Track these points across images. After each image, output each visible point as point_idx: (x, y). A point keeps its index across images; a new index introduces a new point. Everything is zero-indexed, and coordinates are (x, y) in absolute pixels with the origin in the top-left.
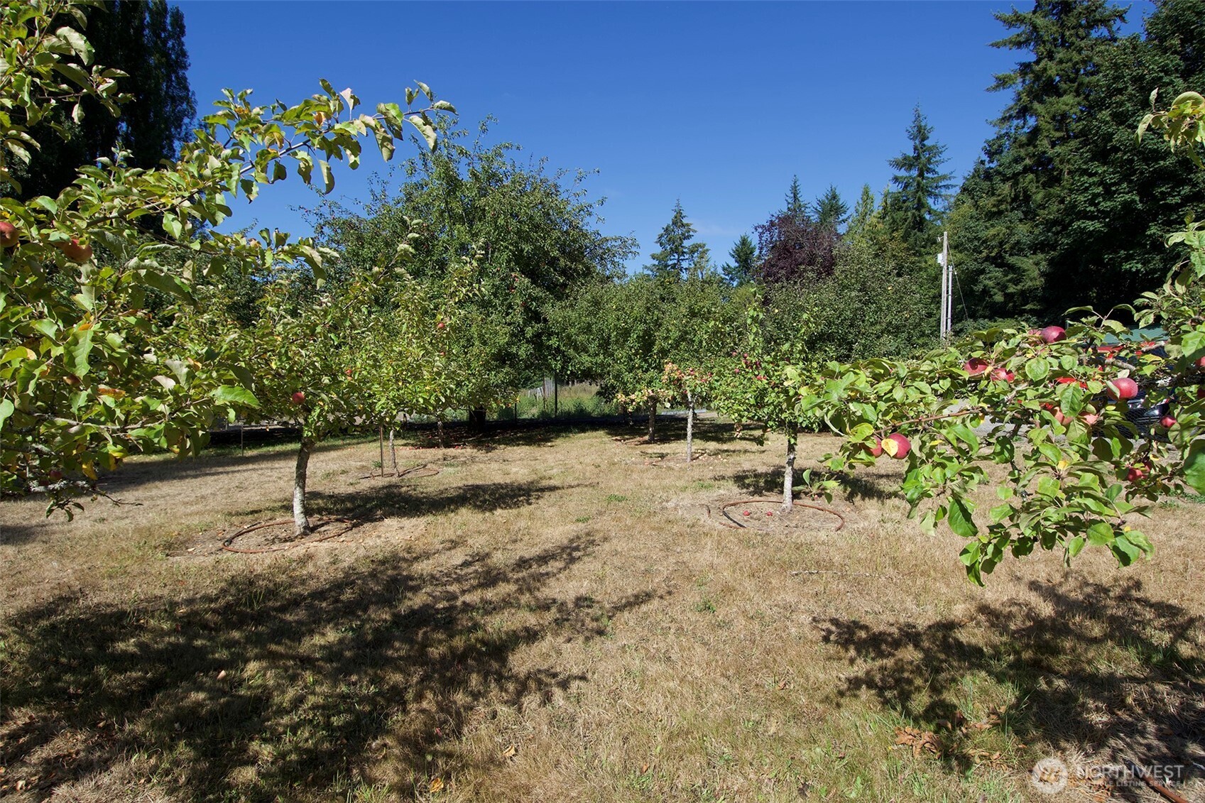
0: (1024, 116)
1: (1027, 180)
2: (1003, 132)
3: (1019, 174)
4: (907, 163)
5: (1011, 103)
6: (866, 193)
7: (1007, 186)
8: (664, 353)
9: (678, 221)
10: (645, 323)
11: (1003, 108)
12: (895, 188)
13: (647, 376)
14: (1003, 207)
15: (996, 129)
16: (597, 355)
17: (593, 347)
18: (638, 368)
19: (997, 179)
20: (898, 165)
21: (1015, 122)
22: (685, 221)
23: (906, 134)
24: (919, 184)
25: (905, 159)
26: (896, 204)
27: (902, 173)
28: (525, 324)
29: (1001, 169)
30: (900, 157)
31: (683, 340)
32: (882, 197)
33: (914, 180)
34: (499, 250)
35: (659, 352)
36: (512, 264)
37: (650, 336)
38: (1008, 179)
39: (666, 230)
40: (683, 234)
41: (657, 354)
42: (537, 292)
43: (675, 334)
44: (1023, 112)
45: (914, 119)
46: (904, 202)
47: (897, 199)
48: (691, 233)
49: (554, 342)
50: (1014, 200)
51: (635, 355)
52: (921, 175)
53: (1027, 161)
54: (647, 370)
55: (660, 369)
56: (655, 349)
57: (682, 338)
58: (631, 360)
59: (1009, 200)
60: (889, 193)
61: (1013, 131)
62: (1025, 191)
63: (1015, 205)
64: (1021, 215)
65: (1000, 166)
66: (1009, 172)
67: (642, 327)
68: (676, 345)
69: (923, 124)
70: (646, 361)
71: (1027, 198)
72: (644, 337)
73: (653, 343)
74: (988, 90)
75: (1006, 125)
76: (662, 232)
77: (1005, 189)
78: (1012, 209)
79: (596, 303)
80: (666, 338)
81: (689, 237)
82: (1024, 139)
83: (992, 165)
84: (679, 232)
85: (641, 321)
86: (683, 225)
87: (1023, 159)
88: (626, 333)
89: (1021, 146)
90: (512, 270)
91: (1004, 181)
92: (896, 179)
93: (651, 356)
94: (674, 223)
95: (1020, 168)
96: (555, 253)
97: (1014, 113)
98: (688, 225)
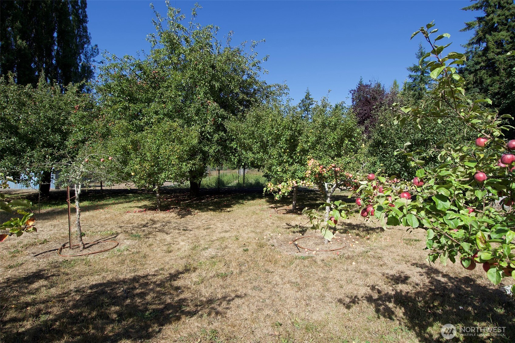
0: (479, 42)
1: (482, 73)
2: (469, 50)
3: (478, 70)
4: (416, 69)
5: (473, 36)
6: (395, 83)
7: (472, 76)
8: (304, 152)
9: (307, 97)
10: (291, 130)
11: (469, 39)
12: (410, 81)
13: (292, 168)
14: (470, 86)
15: (466, 49)
16: (258, 153)
17: (255, 147)
18: (286, 162)
19: (466, 73)
20: (411, 70)
21: (475, 46)
22: (310, 97)
23: (415, 56)
24: (421, 78)
25: (415, 67)
26: (410, 87)
27: (413, 74)
28: (214, 132)
29: (468, 68)
30: (412, 66)
31: (318, 144)
32: (403, 85)
33: (419, 77)
34: (200, 86)
35: (301, 151)
36: (209, 95)
37: (295, 140)
38: (472, 73)
39: (302, 101)
40: (310, 103)
41: (300, 152)
42: (222, 111)
43: (312, 139)
44: (479, 40)
45: (419, 49)
46: (414, 87)
47: (410, 86)
48: (313, 102)
49: (234, 145)
50: (475, 83)
51: (284, 153)
52: (422, 74)
53: (482, 64)
54: (292, 164)
55: (302, 163)
56: (298, 149)
57: (317, 142)
58: (281, 156)
59: (472, 83)
60: (407, 83)
61: (474, 50)
62: (481, 78)
63: (475, 85)
64: (478, 90)
65: (468, 66)
66: (473, 69)
67: (289, 133)
68: (313, 147)
69: (423, 51)
70: (292, 158)
71: (482, 81)
72: (290, 140)
73: (297, 145)
74: (461, 31)
75: (471, 46)
76: (301, 102)
77: (471, 77)
78: (474, 87)
79: (259, 119)
80: (306, 142)
81: (312, 104)
82: (481, 53)
83: (463, 66)
84: (308, 102)
85: (288, 129)
86: (310, 99)
87: (480, 63)
88: (278, 138)
89: (479, 56)
90: (208, 99)
91: (470, 74)
92: (410, 76)
93: (295, 154)
94: (306, 98)
95: (478, 67)
96: (237, 90)
97: (475, 41)
98: (312, 99)
